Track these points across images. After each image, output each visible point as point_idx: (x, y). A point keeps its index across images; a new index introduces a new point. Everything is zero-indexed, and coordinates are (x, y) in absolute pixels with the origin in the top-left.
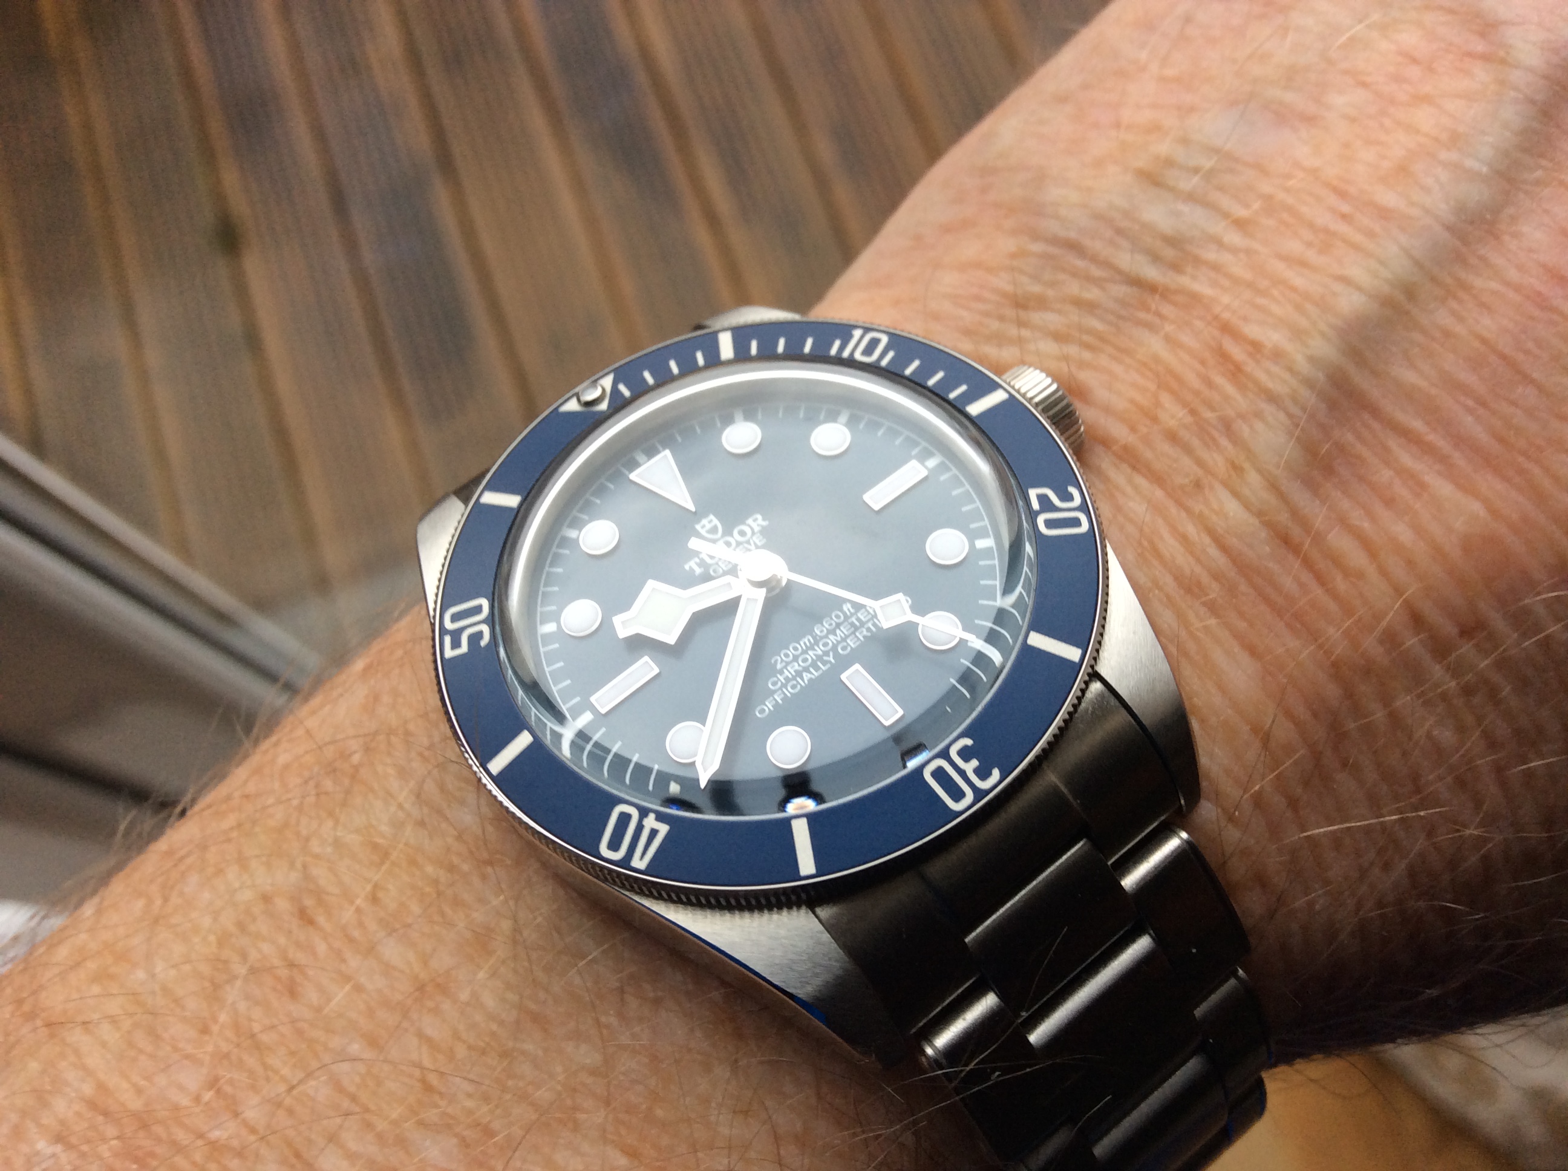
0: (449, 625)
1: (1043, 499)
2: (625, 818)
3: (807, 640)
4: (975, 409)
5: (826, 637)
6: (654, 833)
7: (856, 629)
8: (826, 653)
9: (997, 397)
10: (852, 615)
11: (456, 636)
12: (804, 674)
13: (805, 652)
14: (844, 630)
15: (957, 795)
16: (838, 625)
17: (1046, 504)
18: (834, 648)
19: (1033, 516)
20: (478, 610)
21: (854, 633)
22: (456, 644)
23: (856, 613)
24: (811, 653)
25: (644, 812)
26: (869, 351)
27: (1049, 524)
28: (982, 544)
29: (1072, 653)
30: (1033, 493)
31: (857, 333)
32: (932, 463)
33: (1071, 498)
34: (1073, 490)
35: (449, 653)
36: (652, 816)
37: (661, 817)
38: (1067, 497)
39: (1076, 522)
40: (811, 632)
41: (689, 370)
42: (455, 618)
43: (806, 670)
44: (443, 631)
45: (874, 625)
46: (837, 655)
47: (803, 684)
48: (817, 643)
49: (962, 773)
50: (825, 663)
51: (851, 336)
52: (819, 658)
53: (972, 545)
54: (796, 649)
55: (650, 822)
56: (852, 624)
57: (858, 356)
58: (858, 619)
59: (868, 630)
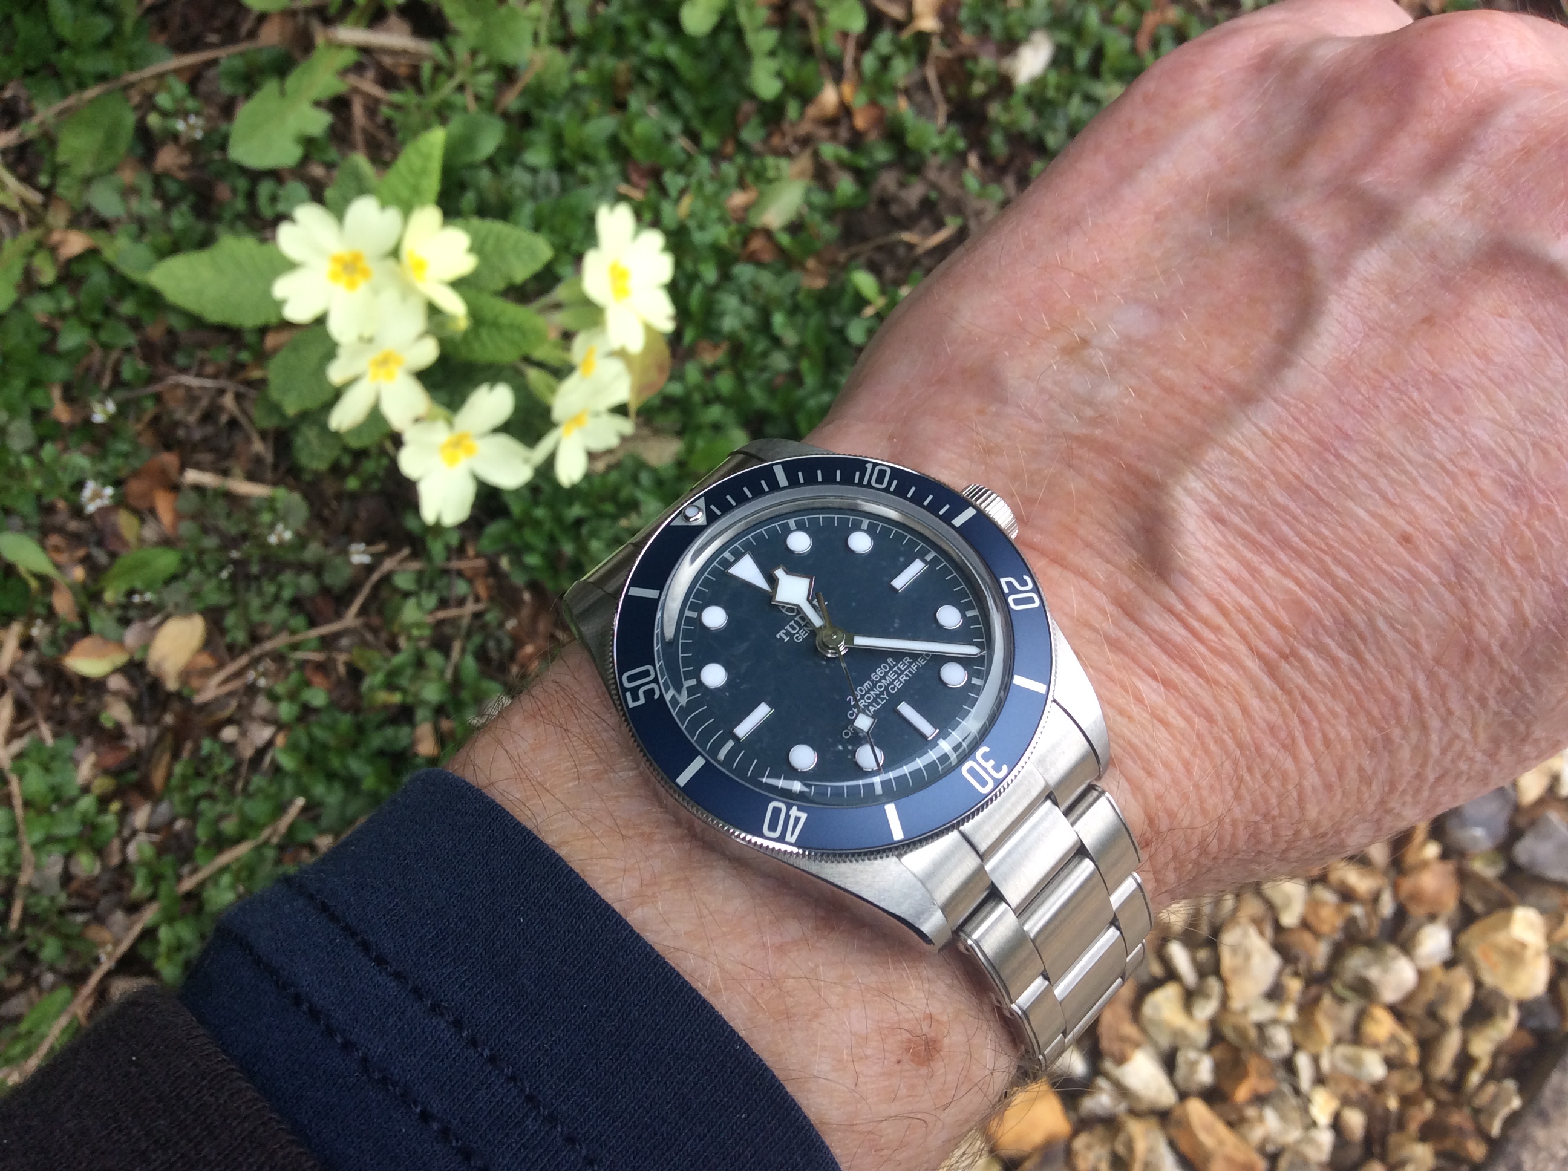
0: (627, 685)
1: (1009, 584)
2: (776, 811)
3: (868, 683)
4: (958, 521)
5: (880, 681)
6: (797, 819)
7: (899, 675)
8: (882, 693)
9: (970, 512)
10: (894, 666)
11: (634, 692)
12: (870, 708)
13: (867, 692)
14: (891, 676)
15: (984, 783)
16: (887, 673)
17: (1013, 590)
18: (887, 688)
19: (1004, 597)
20: (646, 674)
21: (897, 678)
22: (636, 698)
23: (896, 665)
24: (872, 693)
25: (789, 807)
26: (880, 480)
27: (1017, 602)
28: (969, 614)
29: (1041, 688)
30: (1003, 581)
31: (869, 466)
32: (929, 558)
33: (1026, 584)
34: (1026, 577)
35: (632, 704)
36: (795, 808)
37: (800, 809)
38: (1025, 584)
39: (1031, 600)
40: (869, 678)
41: (758, 493)
42: (631, 679)
43: (871, 704)
44: (625, 690)
45: (910, 672)
46: (889, 694)
47: (871, 714)
48: (875, 685)
49: (985, 769)
50: (882, 699)
51: (867, 468)
52: (878, 696)
53: (963, 615)
54: (862, 691)
55: (794, 812)
56: (895, 671)
57: (873, 482)
58: (898, 668)
59: (907, 675)
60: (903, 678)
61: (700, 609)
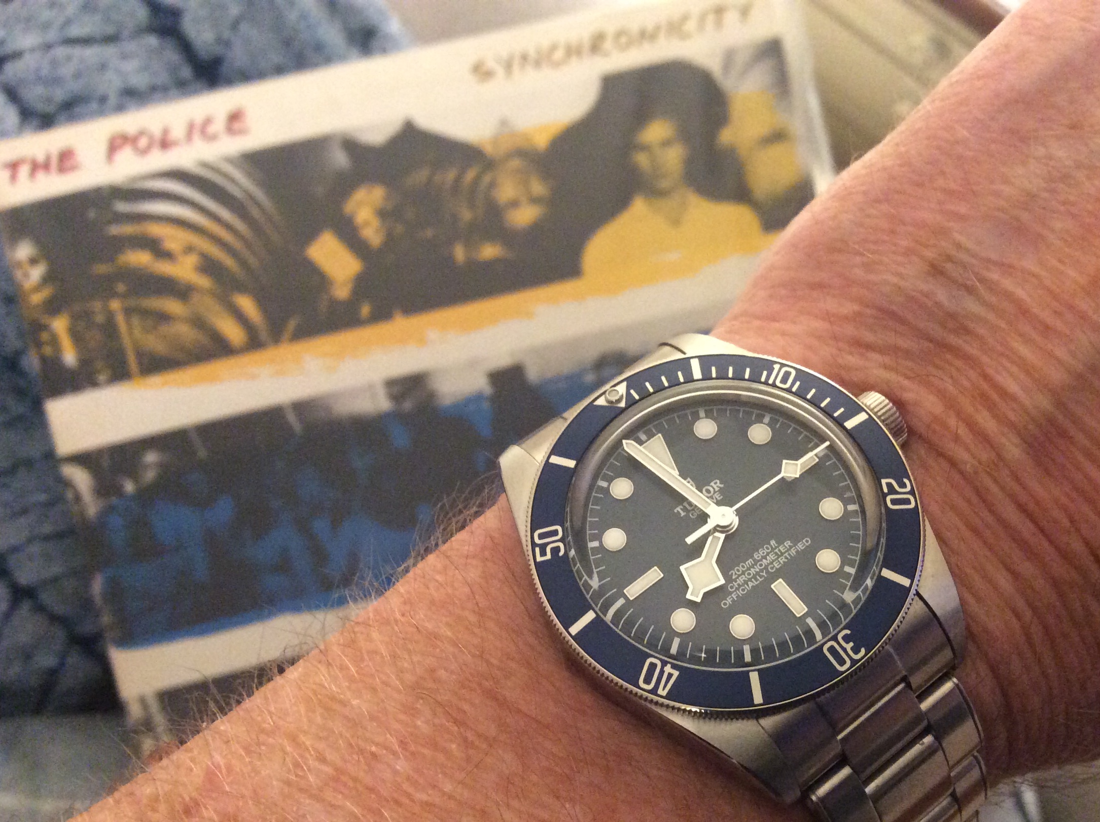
0: (537, 541)
1: (889, 485)
2: (653, 666)
3: (750, 561)
4: (850, 424)
5: (761, 560)
6: (670, 675)
7: (779, 557)
8: (762, 571)
9: (861, 417)
10: (776, 548)
11: (543, 548)
12: (749, 583)
13: (749, 569)
14: (771, 557)
15: (842, 662)
16: (768, 554)
17: (892, 490)
18: (766, 568)
19: (885, 496)
20: (555, 533)
21: (777, 559)
22: (543, 553)
24: (752, 570)
25: (664, 663)
26: (784, 381)
27: (894, 502)
28: (851, 507)
29: (905, 581)
30: (884, 481)
31: (777, 367)
33: (905, 486)
34: (906, 480)
35: (539, 559)
36: (669, 666)
37: (674, 667)
39: (908, 502)
40: (752, 557)
41: (674, 382)
42: (541, 536)
43: (750, 580)
44: (535, 546)
45: (789, 555)
46: (767, 572)
47: (748, 588)
48: (756, 564)
49: (845, 650)
50: (761, 577)
51: (774, 368)
52: (757, 573)
53: (845, 509)
54: (743, 567)
55: (668, 669)
56: (776, 554)
57: (778, 383)
58: (779, 550)
59: (786, 558)
60: (782, 560)
61: (610, 480)
